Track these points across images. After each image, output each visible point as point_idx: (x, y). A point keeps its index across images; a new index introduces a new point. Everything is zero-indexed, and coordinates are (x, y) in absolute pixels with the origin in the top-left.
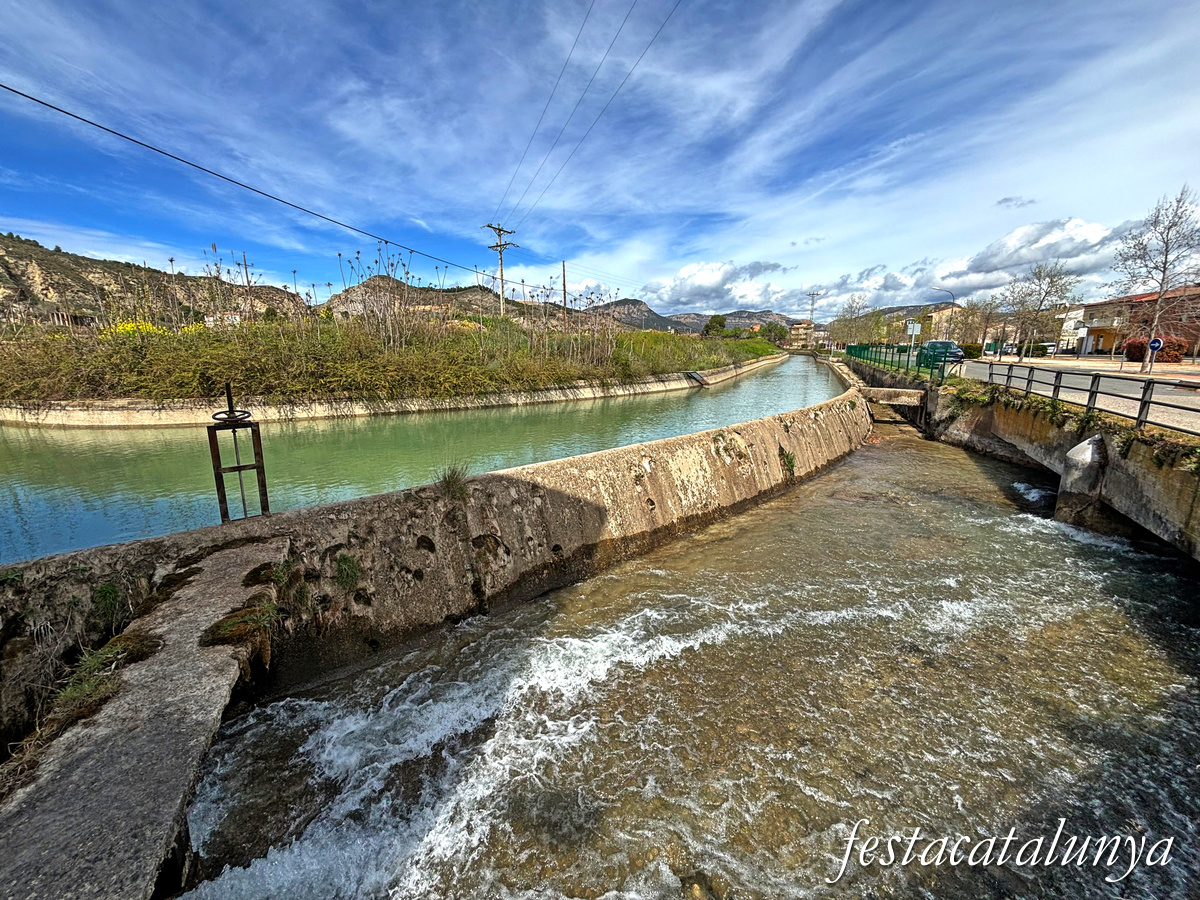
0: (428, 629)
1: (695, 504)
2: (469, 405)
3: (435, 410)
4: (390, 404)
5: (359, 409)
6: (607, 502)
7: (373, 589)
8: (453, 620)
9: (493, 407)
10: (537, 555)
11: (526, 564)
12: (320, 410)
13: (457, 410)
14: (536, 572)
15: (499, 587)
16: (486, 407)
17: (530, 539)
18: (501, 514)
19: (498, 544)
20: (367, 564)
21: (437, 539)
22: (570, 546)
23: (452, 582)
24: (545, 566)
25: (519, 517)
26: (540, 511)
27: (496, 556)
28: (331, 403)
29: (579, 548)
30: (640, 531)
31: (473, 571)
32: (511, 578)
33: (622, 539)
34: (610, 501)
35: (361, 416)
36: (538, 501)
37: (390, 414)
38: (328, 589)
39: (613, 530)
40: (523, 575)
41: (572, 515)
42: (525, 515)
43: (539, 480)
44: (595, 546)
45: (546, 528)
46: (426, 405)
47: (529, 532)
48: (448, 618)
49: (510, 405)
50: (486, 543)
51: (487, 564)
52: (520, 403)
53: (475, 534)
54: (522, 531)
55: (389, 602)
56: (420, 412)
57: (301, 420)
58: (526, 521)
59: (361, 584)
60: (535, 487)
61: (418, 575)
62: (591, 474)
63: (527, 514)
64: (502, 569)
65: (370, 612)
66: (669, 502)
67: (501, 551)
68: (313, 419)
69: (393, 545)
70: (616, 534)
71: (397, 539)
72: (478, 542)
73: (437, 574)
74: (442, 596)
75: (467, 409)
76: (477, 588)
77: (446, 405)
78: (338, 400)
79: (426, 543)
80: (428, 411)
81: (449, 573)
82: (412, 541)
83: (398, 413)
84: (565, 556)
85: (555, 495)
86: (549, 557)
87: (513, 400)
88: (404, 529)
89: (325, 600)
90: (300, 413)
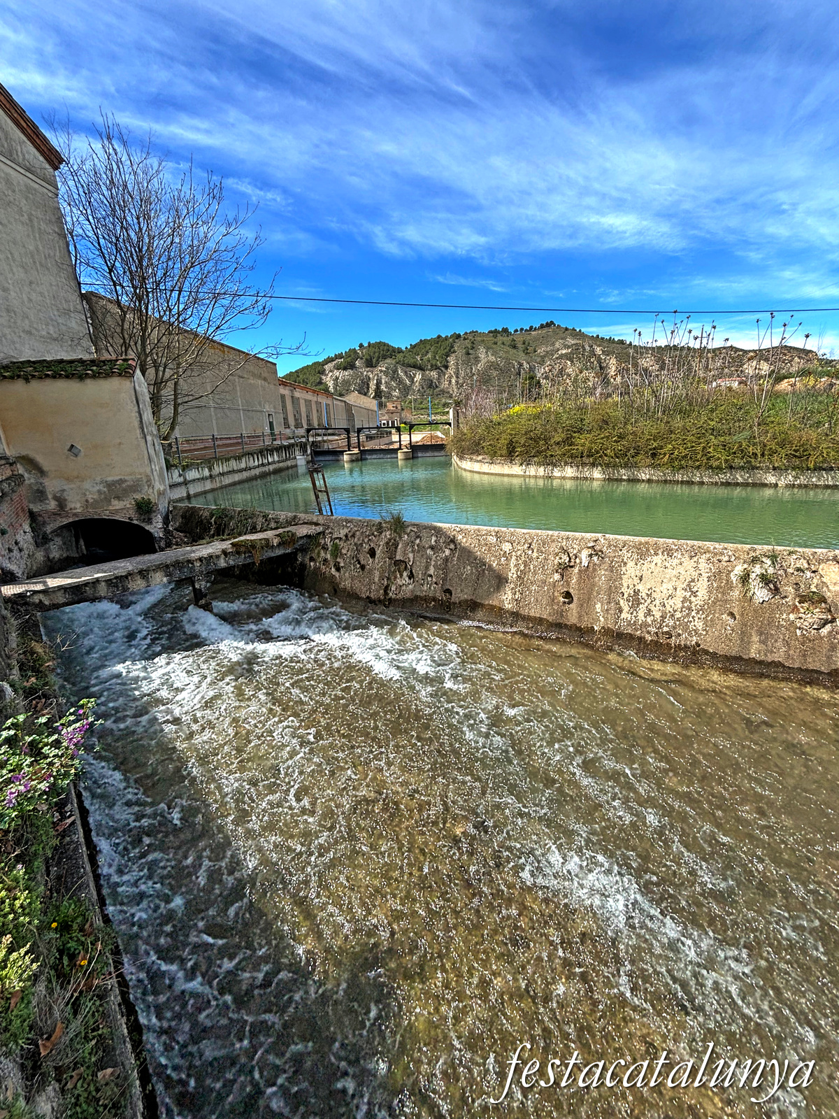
0: (358, 598)
1: (645, 625)
2: (706, 480)
3: (666, 481)
4: (623, 471)
5: (597, 474)
6: (512, 574)
7: (342, 565)
8: (370, 600)
9: (737, 484)
10: (430, 588)
11: (422, 591)
12: (570, 472)
13: (690, 483)
14: (426, 599)
15: (399, 596)
16: (727, 484)
17: (431, 576)
18: (419, 551)
19: (406, 568)
20: (344, 551)
21: (378, 552)
22: (460, 594)
23: (376, 579)
24: (434, 599)
25: (429, 558)
26: (446, 560)
27: (401, 576)
28: (578, 467)
29: (466, 601)
30: (538, 616)
31: (388, 579)
32: (408, 595)
33: (513, 613)
34: (515, 576)
35: (598, 479)
36: (447, 552)
37: (622, 480)
38: (328, 556)
39: (507, 599)
40: (417, 597)
41: (472, 573)
42: (434, 558)
43: (460, 537)
44: (482, 605)
45: (446, 574)
46: (657, 475)
47: (431, 571)
48: (368, 597)
49: (765, 485)
50: (400, 565)
51: (396, 577)
52: (782, 483)
53: (398, 558)
54: (427, 568)
55: (347, 574)
56: (649, 481)
57: (556, 478)
58: (433, 563)
59: (338, 560)
60: (453, 541)
61: (363, 567)
62: (507, 547)
63: (436, 559)
64: (404, 586)
65: (337, 575)
66: (598, 606)
67: (405, 574)
68: (564, 478)
69: (358, 547)
70: (508, 606)
71: (361, 544)
72: (397, 563)
73: (371, 571)
74: (370, 584)
75: (702, 483)
76: (387, 589)
77: (679, 477)
78: (584, 464)
79: (372, 553)
80: (658, 481)
81: (377, 574)
82: (366, 547)
83: (629, 480)
84: (453, 600)
85: (467, 554)
86: (439, 595)
87: (771, 479)
88: (366, 540)
89: (325, 560)
90: (557, 473)
